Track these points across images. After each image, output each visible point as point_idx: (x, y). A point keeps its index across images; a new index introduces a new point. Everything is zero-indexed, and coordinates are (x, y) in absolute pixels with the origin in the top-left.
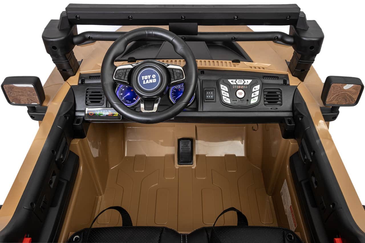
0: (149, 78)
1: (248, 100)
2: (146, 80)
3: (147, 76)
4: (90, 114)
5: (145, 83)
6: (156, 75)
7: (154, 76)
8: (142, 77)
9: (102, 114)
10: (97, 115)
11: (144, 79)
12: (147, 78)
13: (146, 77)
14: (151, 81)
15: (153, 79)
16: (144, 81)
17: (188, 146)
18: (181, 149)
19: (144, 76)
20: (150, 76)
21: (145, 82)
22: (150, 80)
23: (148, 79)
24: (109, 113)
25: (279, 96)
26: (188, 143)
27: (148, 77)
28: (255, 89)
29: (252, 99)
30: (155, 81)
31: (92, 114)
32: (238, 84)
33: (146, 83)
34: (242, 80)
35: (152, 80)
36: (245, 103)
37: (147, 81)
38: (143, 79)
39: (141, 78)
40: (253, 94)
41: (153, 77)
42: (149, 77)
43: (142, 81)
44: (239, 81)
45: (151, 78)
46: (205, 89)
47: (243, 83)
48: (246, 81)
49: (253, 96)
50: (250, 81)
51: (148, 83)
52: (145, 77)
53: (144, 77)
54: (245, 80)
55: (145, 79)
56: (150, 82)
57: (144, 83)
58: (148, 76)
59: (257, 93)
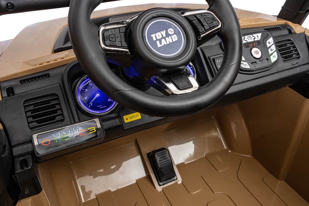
0: (164, 36)
1: (267, 59)
2: (160, 40)
3: (159, 33)
4: (44, 143)
5: (161, 46)
6: (175, 28)
7: (171, 31)
8: (152, 36)
9: (67, 138)
10: (58, 141)
11: (157, 40)
12: (161, 37)
13: (159, 35)
14: (169, 40)
15: (171, 35)
16: (158, 42)
17: (166, 157)
18: (159, 164)
19: (155, 34)
20: (164, 31)
21: (161, 43)
22: (167, 38)
23: (163, 38)
24: (79, 131)
25: (291, 48)
26: (166, 154)
27: (162, 35)
28: (269, 43)
29: (271, 57)
30: (175, 38)
31: (49, 142)
32: (249, 41)
33: (163, 45)
34: (251, 36)
35: (170, 37)
36: (265, 64)
37: (163, 40)
38: (155, 39)
39: (151, 39)
40: (269, 50)
41: (170, 33)
42: (164, 33)
43: (154, 43)
44: (248, 38)
45: (168, 35)
46: (212, 58)
47: (254, 39)
48: (255, 35)
49: (270, 52)
50: (260, 35)
51: (166, 44)
52: (157, 34)
53: (155, 36)
54: (253, 35)
55: (158, 38)
56: (168, 43)
57: (159, 45)
58: (162, 32)
59: (274, 47)
